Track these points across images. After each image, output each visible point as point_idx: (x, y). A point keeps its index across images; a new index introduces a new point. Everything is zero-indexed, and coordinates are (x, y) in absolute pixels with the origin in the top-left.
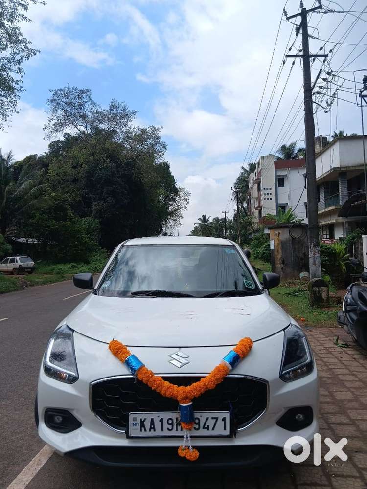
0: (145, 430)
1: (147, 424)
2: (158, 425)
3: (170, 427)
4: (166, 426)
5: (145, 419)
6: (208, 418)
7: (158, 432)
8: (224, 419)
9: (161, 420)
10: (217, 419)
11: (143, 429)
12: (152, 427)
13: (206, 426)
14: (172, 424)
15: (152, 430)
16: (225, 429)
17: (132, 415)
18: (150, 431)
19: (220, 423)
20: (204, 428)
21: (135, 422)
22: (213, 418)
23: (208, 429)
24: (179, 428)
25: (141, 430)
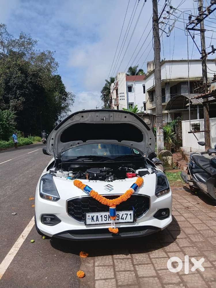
0: (94, 221)
1: (95, 218)
2: (100, 218)
3: (106, 219)
4: (104, 219)
5: (94, 216)
6: (123, 214)
7: (100, 222)
8: (130, 214)
9: (101, 216)
10: (127, 214)
11: (93, 220)
12: (97, 219)
13: (122, 218)
14: (106, 218)
15: (97, 221)
16: (131, 219)
17: (87, 215)
18: (96, 221)
19: (129, 216)
20: (121, 219)
21: (89, 218)
22: (125, 214)
23: (123, 220)
24: (110, 219)
25: (92, 221)
